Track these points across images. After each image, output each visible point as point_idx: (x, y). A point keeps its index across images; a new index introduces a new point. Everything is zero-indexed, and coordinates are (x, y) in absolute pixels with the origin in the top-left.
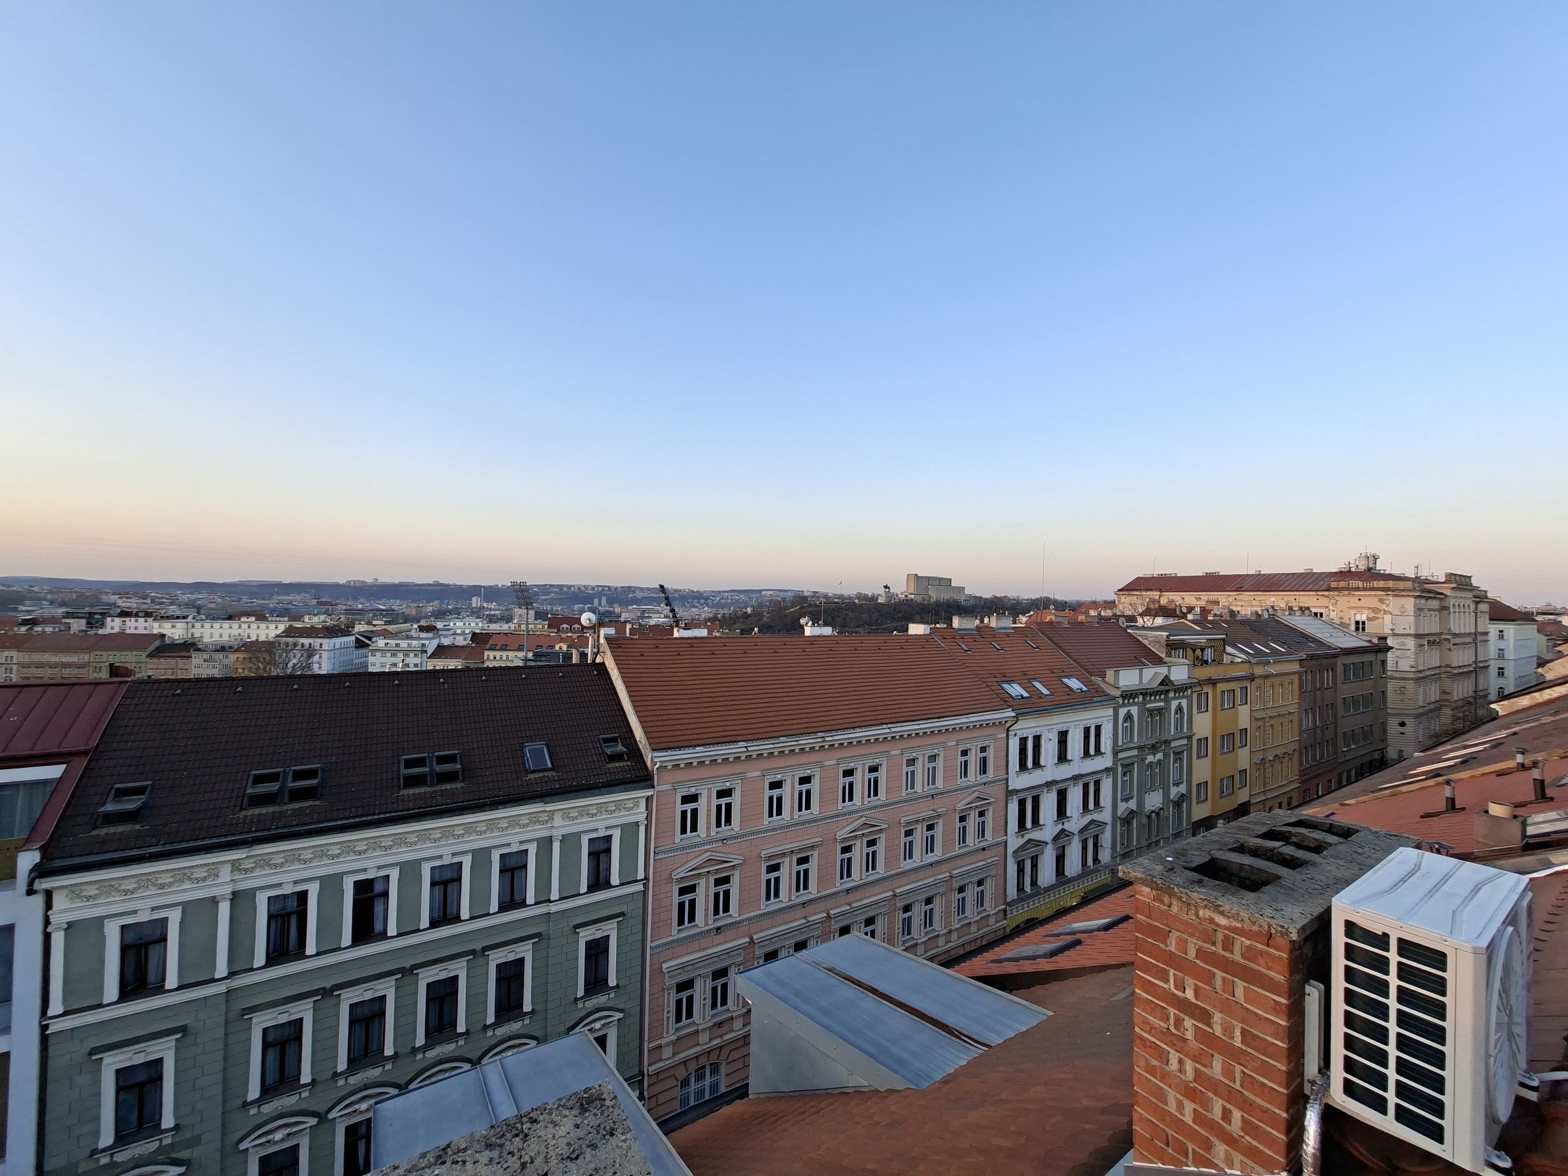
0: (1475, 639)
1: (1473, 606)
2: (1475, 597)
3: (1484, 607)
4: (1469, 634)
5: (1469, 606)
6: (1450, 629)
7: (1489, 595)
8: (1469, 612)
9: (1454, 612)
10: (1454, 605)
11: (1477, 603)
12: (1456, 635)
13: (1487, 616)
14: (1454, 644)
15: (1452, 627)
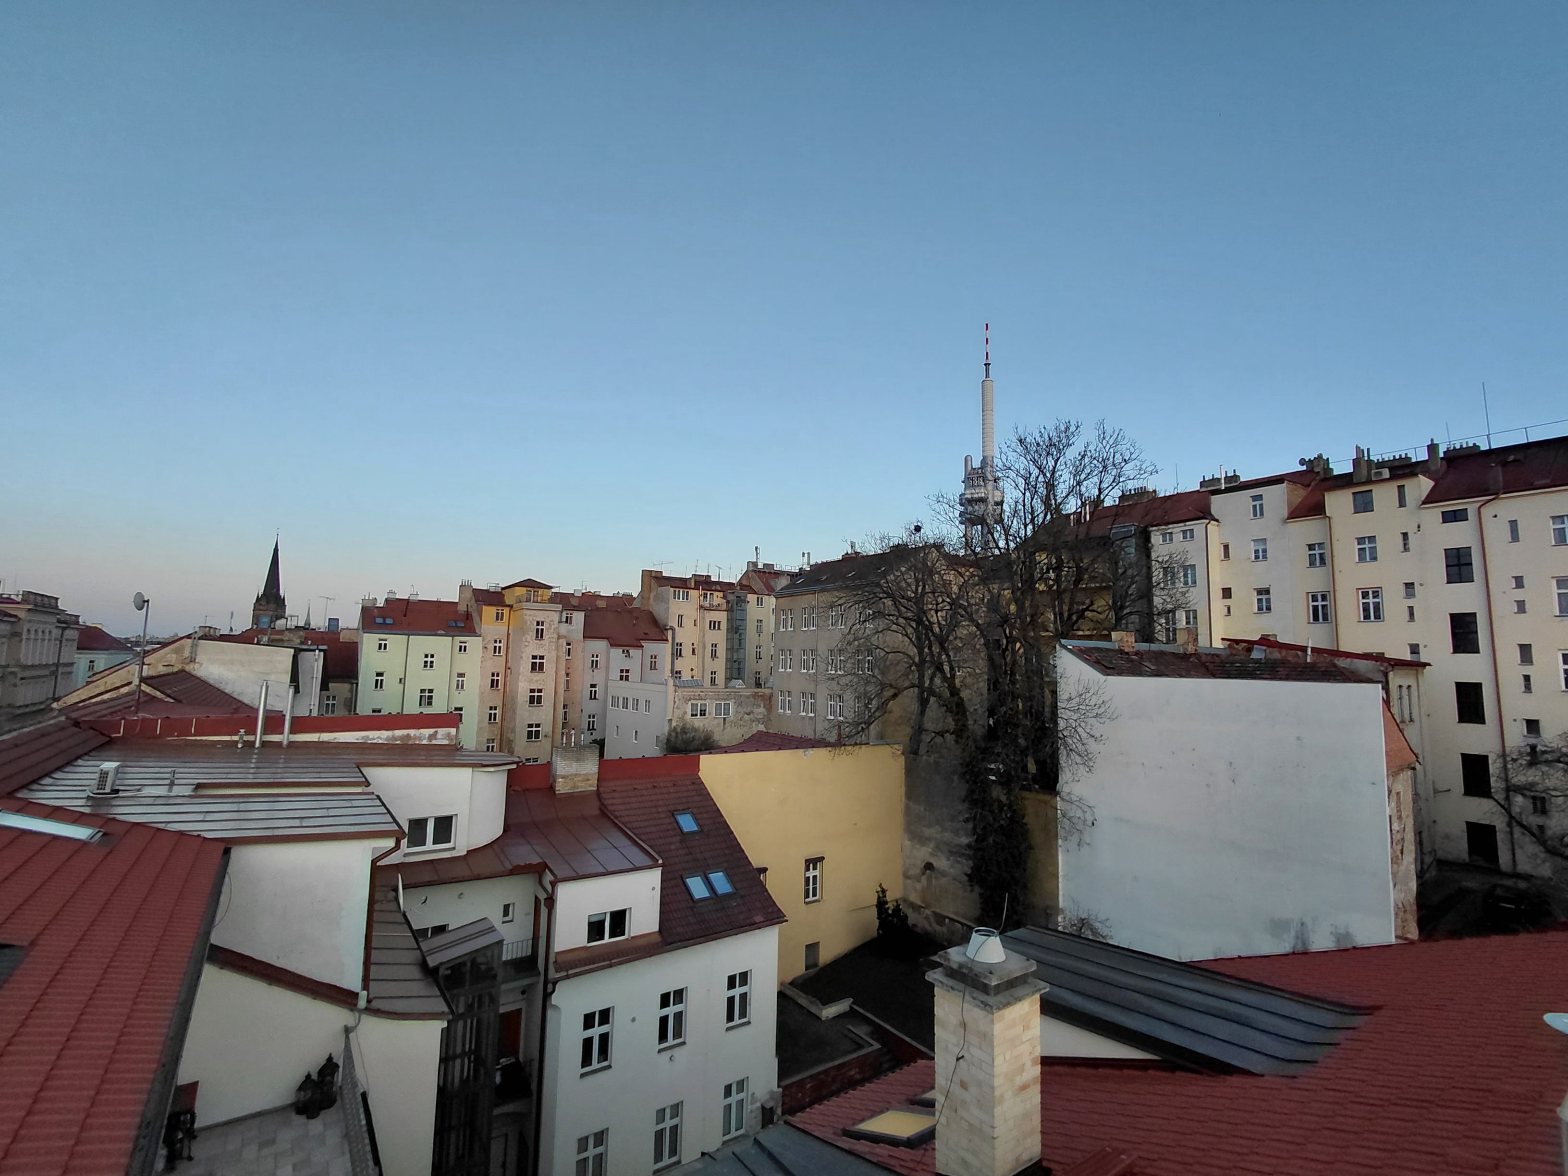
0: (54, 674)
1: (56, 633)
2: (59, 621)
3: (72, 634)
4: (47, 666)
5: (50, 632)
6: (19, 660)
7: (81, 621)
8: (49, 640)
9: (28, 639)
10: (28, 631)
11: (64, 629)
12: (26, 667)
13: (75, 644)
14: (22, 679)
15: (21, 656)
